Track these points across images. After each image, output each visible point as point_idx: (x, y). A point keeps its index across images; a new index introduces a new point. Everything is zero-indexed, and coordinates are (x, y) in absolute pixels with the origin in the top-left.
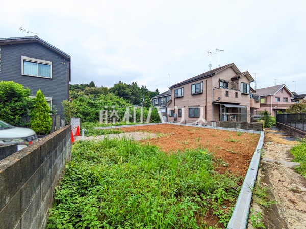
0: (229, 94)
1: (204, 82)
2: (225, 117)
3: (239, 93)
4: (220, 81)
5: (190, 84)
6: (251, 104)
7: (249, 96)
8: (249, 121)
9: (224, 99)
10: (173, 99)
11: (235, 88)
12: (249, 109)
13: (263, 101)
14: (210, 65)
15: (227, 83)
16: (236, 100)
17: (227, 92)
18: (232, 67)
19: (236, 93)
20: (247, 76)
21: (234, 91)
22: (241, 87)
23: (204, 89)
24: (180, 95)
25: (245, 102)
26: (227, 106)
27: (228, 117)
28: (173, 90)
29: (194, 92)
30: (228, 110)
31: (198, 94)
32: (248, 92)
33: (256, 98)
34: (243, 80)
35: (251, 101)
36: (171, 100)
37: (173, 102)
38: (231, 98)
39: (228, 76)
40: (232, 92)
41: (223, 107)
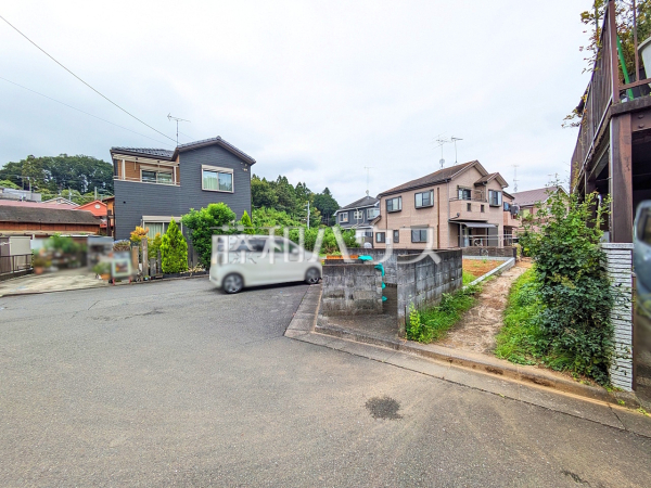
0: (472, 207)
1: (436, 190)
2: (467, 241)
3: (487, 205)
4: (459, 188)
5: (413, 192)
6: (505, 221)
7: (502, 208)
8: (501, 245)
9: (465, 215)
10: (384, 215)
11: (481, 198)
12: (501, 229)
13: (526, 213)
14: (442, 161)
15: (469, 191)
16: (482, 217)
17: (469, 205)
18: (476, 166)
19: (482, 206)
20: (498, 179)
21: (479, 204)
22: (489, 196)
23: (436, 201)
24: (395, 208)
25: (496, 219)
26: (469, 225)
27: (470, 241)
28: (384, 199)
29: (419, 204)
30: (470, 231)
31: (427, 207)
32: (500, 203)
33: (513, 212)
34: (492, 186)
35: (506, 216)
36: (380, 216)
37: (384, 218)
38: (475, 214)
39: (469, 180)
40: (476, 205)
41: (464, 226)
